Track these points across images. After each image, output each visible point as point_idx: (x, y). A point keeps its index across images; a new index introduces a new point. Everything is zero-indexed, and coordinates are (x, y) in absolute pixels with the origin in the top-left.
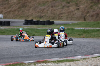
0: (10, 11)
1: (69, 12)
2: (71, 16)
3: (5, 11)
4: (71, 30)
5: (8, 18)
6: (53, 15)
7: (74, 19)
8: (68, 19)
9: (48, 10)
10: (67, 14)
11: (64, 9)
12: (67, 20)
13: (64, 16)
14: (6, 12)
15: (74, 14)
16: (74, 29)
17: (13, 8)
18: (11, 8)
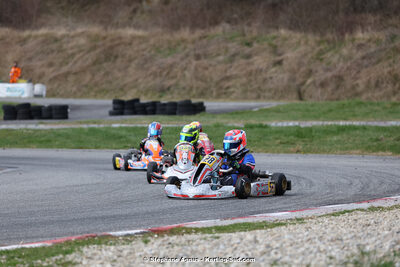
0: (66, 75)
1: (250, 74)
2: (256, 86)
3: (50, 73)
4: (256, 129)
5: (62, 96)
6: (199, 83)
7: (267, 94)
8: (249, 94)
9: (185, 69)
10: (244, 80)
11: (236, 64)
12: (245, 98)
13: (234, 86)
14: (55, 78)
15: (265, 80)
16: (266, 127)
17: (75, 62)
18: (70, 64)
